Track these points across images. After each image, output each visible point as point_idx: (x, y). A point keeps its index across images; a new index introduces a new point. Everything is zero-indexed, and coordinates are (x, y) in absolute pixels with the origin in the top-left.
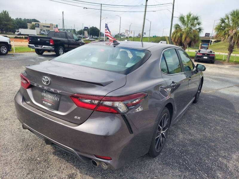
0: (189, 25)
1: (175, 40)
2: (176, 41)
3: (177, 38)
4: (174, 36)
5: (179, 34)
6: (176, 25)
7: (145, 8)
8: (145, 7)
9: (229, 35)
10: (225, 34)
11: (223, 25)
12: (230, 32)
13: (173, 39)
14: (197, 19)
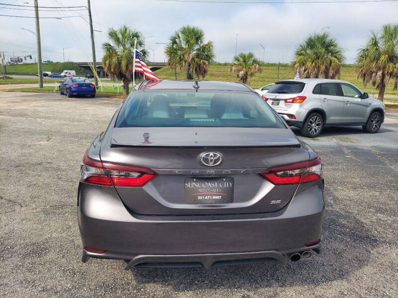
0: (128, 46)
1: (109, 69)
2: (112, 70)
3: (113, 66)
4: (107, 62)
5: (114, 60)
6: (105, 45)
7: (34, 11)
8: (34, 9)
9: (186, 61)
10: (181, 60)
11: (175, 46)
12: (186, 57)
13: (106, 69)
14: (136, 35)
